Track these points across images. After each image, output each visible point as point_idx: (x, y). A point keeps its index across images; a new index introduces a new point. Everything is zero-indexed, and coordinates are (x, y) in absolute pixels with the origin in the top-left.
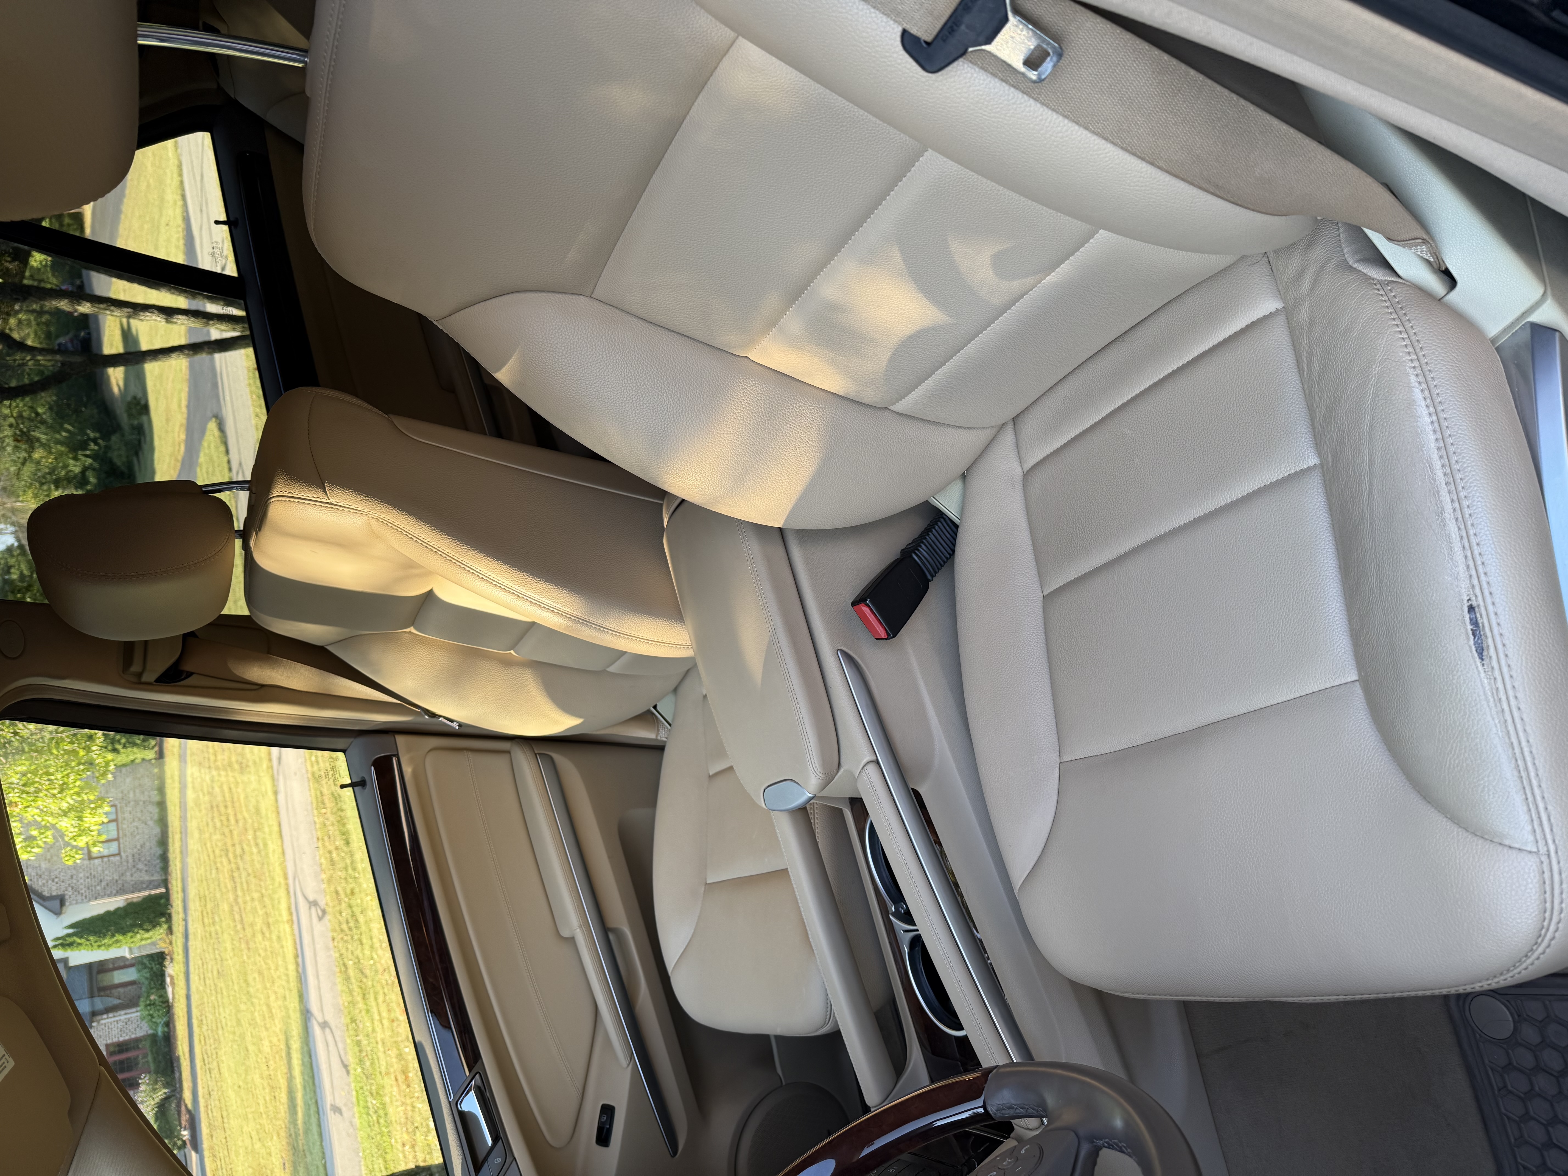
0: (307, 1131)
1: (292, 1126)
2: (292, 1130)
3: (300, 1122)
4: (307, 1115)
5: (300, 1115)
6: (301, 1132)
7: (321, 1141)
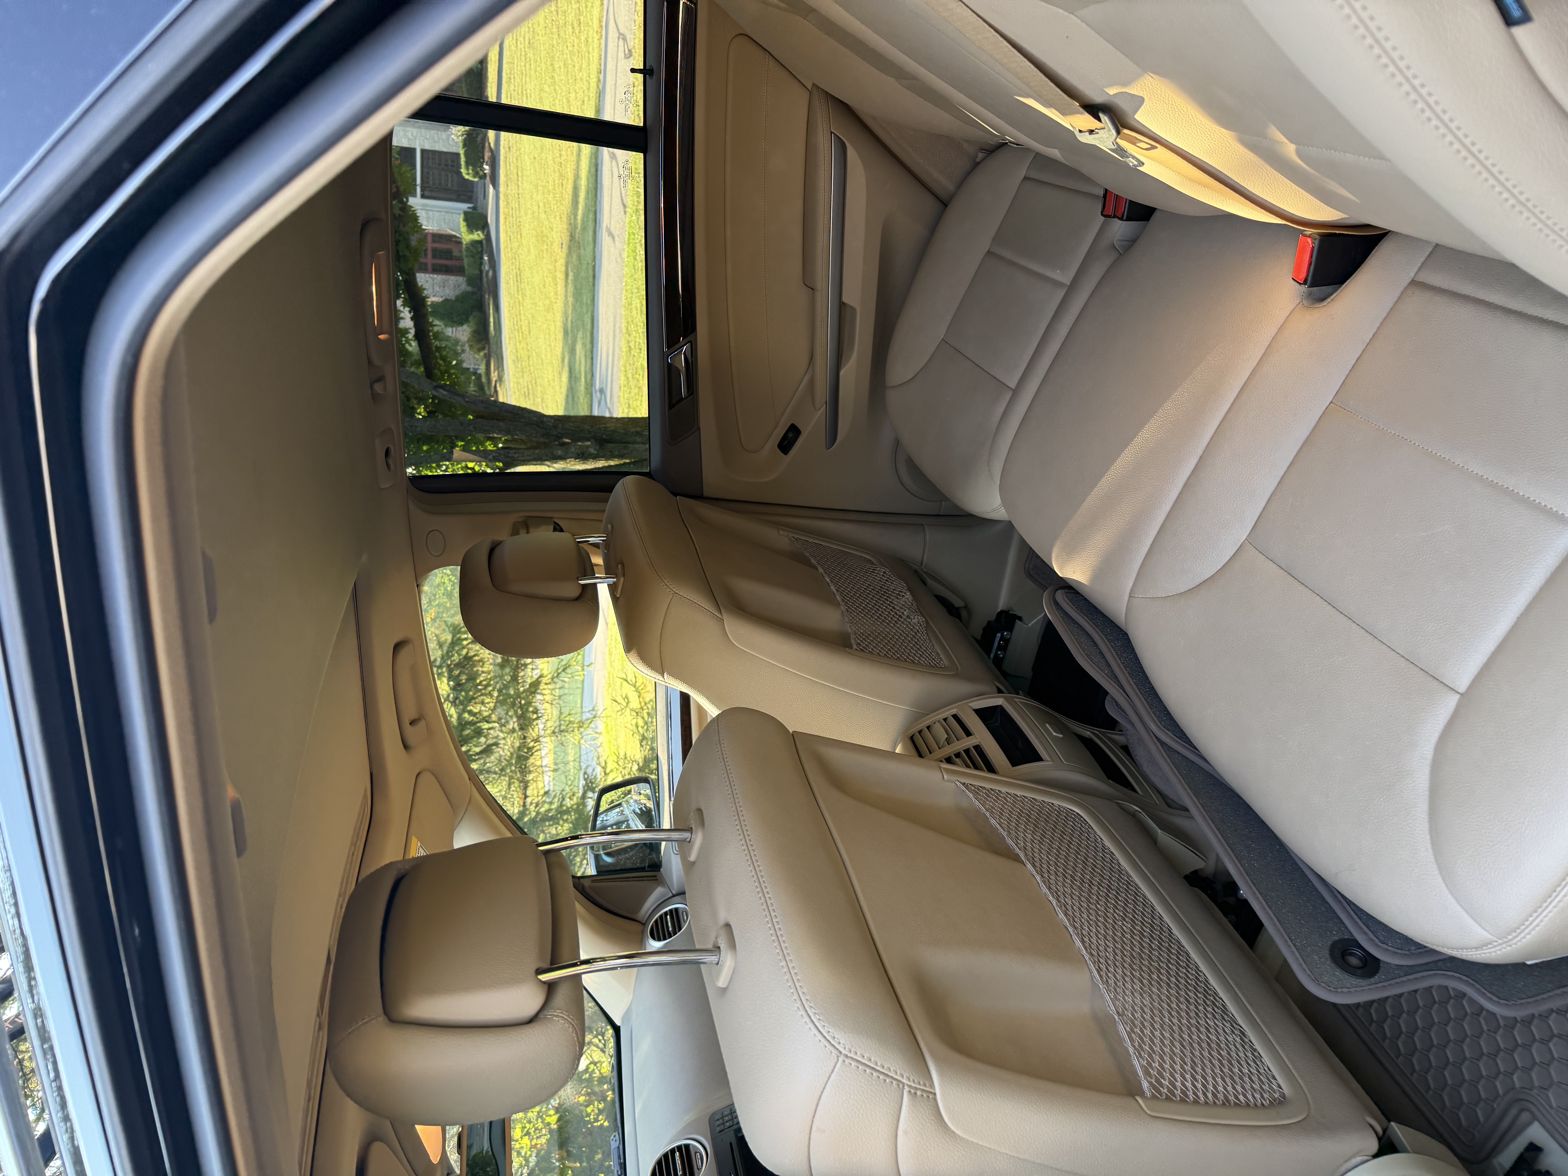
0: (584, 229)
1: (572, 217)
2: (572, 221)
3: (579, 217)
4: (585, 215)
5: (580, 213)
6: (579, 226)
7: (594, 247)
